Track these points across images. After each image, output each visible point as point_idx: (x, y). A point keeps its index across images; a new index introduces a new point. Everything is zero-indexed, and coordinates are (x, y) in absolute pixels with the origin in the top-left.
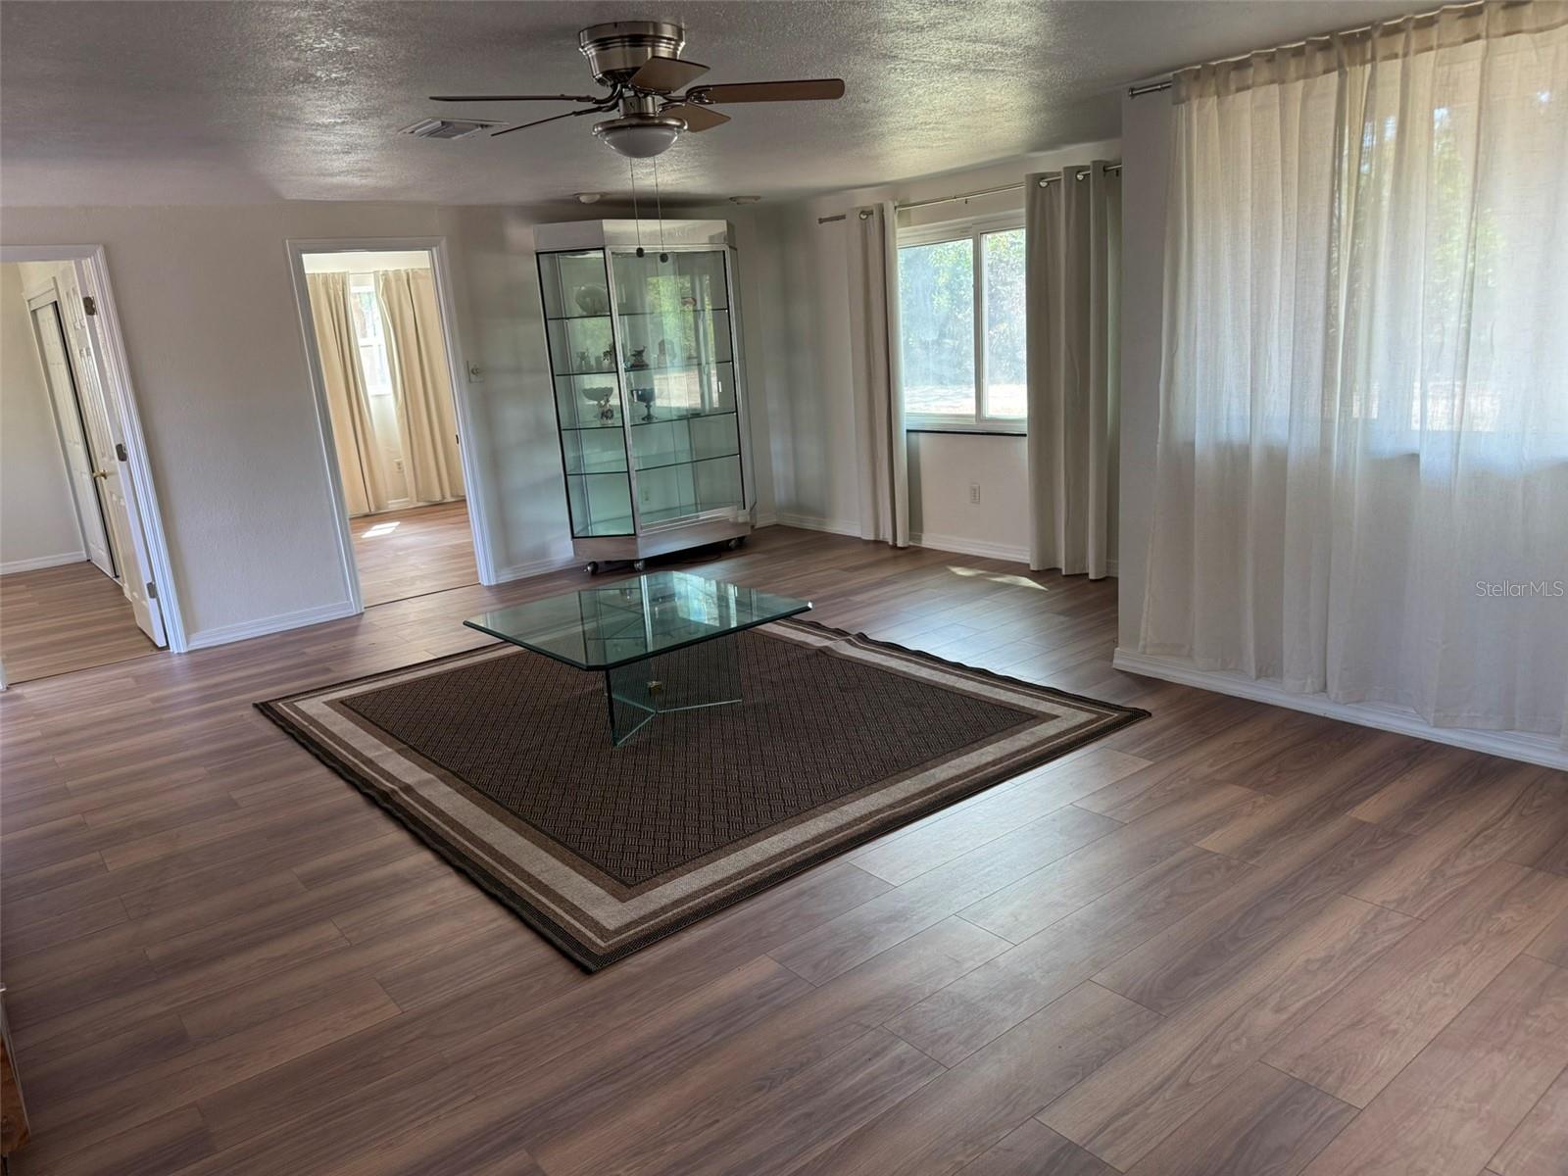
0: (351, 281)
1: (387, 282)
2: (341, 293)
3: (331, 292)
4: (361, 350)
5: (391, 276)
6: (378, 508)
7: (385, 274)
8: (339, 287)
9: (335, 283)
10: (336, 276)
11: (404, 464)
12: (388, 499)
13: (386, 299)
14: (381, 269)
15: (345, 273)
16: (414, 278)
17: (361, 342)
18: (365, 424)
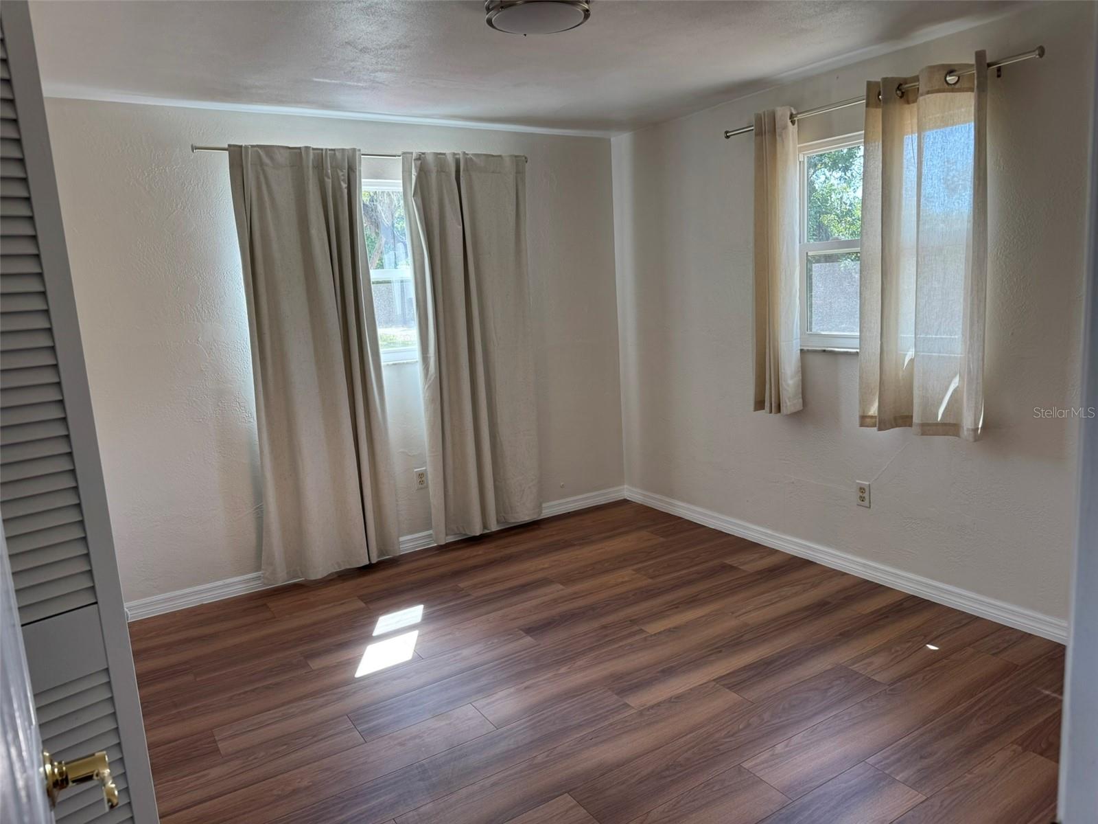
0: (364, 166)
1: (423, 172)
2: (344, 185)
3: (329, 182)
4: (372, 285)
5: (430, 159)
6: (381, 553)
7: (421, 157)
8: (343, 174)
9: (336, 167)
10: (338, 155)
11: (430, 477)
12: (399, 536)
13: (420, 201)
14: (416, 150)
15: (354, 150)
16: (467, 170)
17: (374, 275)
18: (372, 414)
